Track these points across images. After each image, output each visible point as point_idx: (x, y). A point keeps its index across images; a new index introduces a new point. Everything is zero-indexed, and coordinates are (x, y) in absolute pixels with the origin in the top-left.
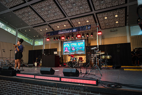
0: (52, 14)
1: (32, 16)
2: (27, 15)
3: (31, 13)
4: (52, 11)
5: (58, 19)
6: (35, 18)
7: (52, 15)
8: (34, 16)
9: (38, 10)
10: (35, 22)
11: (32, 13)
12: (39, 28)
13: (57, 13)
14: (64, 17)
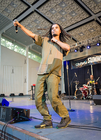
0: (68, 16)
1: (42, 25)
2: (35, 26)
3: (39, 22)
4: (67, 11)
5: (79, 22)
7: (68, 18)
8: (44, 25)
9: (48, 14)
11: (41, 21)
13: (76, 12)
14: (87, 16)
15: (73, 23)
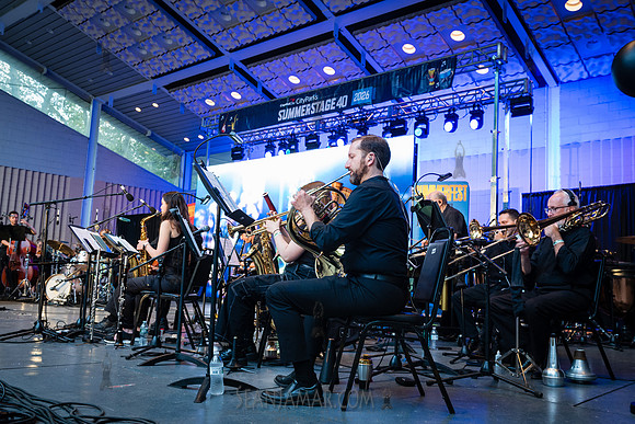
2: (122, 23)
5: (283, 34)
10: (169, 56)
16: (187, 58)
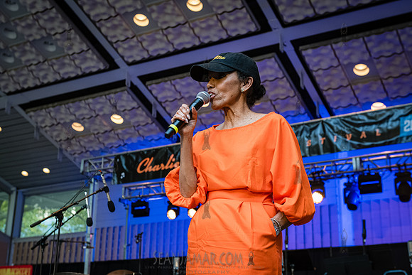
1: (29, 26)
5: (210, 45)
6: (47, 40)
7: (168, 18)
8: (42, 28)
10: (45, 66)
12: (63, 112)
14: (253, 28)
15: (181, 44)
16: (69, 69)
